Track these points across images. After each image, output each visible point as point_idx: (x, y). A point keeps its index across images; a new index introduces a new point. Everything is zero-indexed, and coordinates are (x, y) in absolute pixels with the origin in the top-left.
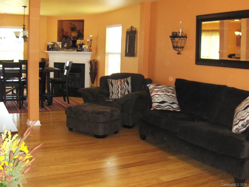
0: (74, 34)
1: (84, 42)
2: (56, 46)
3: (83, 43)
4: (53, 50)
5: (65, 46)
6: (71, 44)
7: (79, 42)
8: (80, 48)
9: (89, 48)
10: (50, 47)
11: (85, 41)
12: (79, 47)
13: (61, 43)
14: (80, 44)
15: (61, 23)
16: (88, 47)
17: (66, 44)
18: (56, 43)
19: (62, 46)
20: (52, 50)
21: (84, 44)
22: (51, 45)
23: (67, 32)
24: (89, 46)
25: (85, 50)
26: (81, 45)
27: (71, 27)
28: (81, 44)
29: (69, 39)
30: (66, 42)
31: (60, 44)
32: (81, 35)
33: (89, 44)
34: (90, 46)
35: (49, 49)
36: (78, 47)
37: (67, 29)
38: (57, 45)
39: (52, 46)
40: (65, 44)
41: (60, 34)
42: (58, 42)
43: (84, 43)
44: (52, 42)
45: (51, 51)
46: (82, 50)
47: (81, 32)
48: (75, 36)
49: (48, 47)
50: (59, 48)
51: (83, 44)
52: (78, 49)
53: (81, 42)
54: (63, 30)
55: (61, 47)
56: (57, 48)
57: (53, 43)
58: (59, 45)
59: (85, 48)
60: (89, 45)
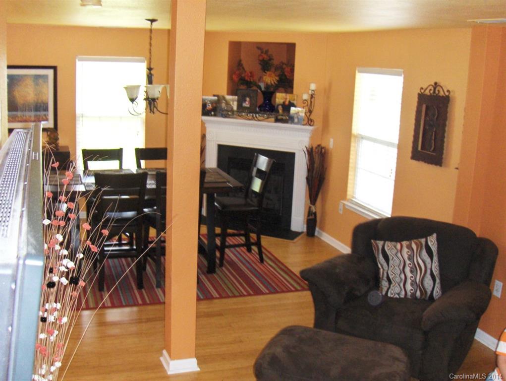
0: (270, 79)
1: (294, 100)
2: (223, 105)
3: (292, 101)
4: (215, 115)
5: (246, 104)
6: (260, 100)
7: (280, 98)
8: (282, 114)
9: (308, 114)
10: (209, 107)
11: (297, 96)
12: (281, 111)
13: (236, 97)
14: (284, 103)
15: (236, 47)
16: (305, 113)
17: (248, 99)
18: (224, 98)
19: (240, 106)
20: (213, 113)
21: (294, 106)
22: (212, 102)
23: (251, 73)
24: (308, 111)
25: (296, 120)
26: (287, 107)
27: (261, 58)
28: (287, 103)
29: (254, 88)
30: (249, 96)
31: (233, 101)
32: (286, 83)
33: (308, 105)
34: (310, 112)
35: (206, 112)
36: (278, 112)
37: (250, 65)
38: (227, 103)
39: (214, 105)
40: (245, 101)
41: (234, 76)
42: (228, 94)
43: (295, 102)
44: (214, 96)
45: (212, 115)
46: (287, 118)
47: (286, 74)
48: (272, 82)
49: (204, 106)
50: (232, 111)
51: (292, 105)
52: (280, 117)
53: (286, 99)
54: (240, 64)
55: (235, 108)
56: (226, 110)
57: (216, 98)
58: (231, 103)
59: (296, 116)
60: (307, 108)
